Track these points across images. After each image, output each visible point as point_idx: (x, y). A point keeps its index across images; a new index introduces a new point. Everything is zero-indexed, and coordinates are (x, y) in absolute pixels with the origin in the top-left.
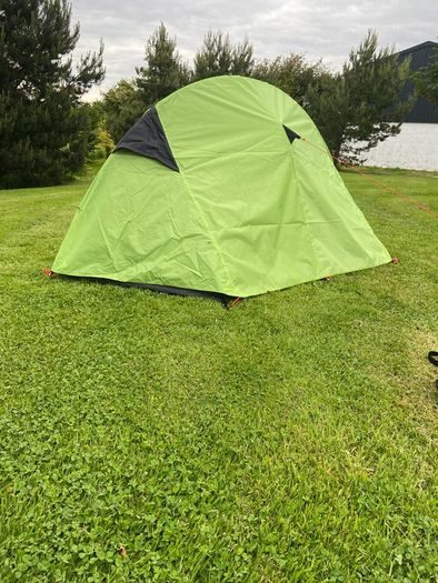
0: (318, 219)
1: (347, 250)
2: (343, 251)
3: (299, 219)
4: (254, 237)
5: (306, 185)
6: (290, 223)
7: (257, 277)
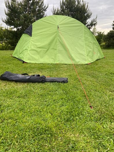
0: (62, 49)
1: (69, 58)
2: (68, 58)
3: (55, 48)
4: (39, 51)
5: (60, 40)
6: (52, 49)
7: (35, 59)
